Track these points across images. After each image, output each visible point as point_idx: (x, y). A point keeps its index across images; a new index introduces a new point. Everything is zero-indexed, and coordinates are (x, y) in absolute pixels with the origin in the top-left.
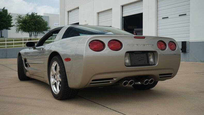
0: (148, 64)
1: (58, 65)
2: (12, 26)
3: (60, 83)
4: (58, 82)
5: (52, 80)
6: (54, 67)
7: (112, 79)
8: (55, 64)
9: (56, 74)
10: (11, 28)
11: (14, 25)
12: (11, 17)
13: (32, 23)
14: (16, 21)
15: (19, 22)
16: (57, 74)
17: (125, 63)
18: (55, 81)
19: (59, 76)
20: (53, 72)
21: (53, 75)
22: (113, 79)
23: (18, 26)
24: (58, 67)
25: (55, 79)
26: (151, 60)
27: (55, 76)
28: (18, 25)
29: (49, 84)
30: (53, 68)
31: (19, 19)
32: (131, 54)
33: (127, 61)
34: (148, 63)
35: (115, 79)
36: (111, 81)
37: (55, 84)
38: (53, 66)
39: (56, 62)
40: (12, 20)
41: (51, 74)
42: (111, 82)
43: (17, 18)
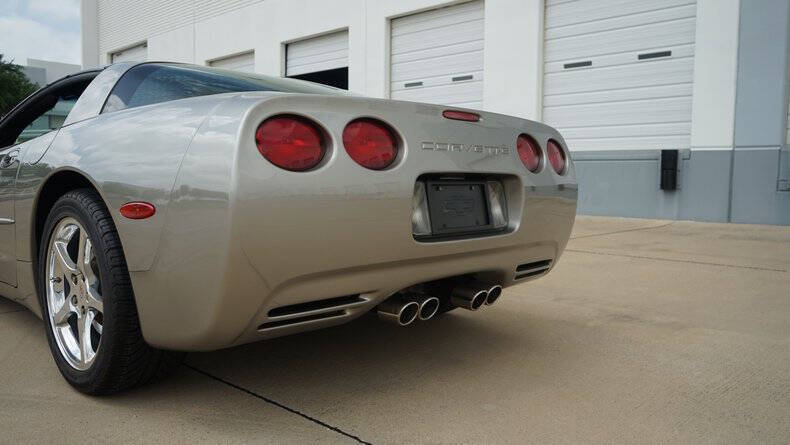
0: (487, 227)
1: (83, 234)
3: (99, 317)
4: (84, 313)
5: (57, 304)
6: (65, 246)
7: (354, 298)
8: (66, 230)
9: (73, 275)
16: (79, 277)
17: (414, 226)
18: (73, 309)
19: (91, 286)
20: (58, 265)
21: (59, 281)
22: (361, 297)
24: (86, 248)
25: (69, 298)
26: (497, 210)
27: (72, 283)
30: (60, 245)
32: (429, 184)
33: (418, 216)
34: (488, 223)
35: (368, 299)
36: (350, 308)
37: (73, 321)
38: (60, 239)
39: (74, 221)
41: (52, 275)
42: (348, 313)
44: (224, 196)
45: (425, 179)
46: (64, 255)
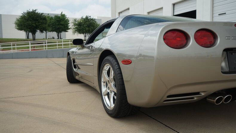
1: (111, 69)
2: (69, 29)
3: (115, 94)
4: (111, 92)
5: (104, 89)
7: (198, 93)
8: (107, 67)
9: (108, 81)
10: (69, 30)
11: (71, 28)
12: (69, 21)
13: (86, 25)
14: (73, 24)
15: (75, 25)
16: (110, 82)
17: (222, 68)
18: (108, 91)
19: (113, 84)
20: (104, 78)
21: (105, 82)
23: (74, 29)
24: (112, 73)
25: (107, 88)
27: (108, 83)
28: (74, 27)
29: (100, 92)
30: (105, 72)
31: (75, 22)
32: (228, 52)
33: (223, 64)
35: (203, 94)
36: (196, 97)
37: (108, 94)
38: (105, 70)
39: (109, 65)
40: (69, 24)
41: (103, 81)
42: (195, 99)
43: (73, 21)
44: (153, 57)
45: (226, 50)
46: (106, 75)
